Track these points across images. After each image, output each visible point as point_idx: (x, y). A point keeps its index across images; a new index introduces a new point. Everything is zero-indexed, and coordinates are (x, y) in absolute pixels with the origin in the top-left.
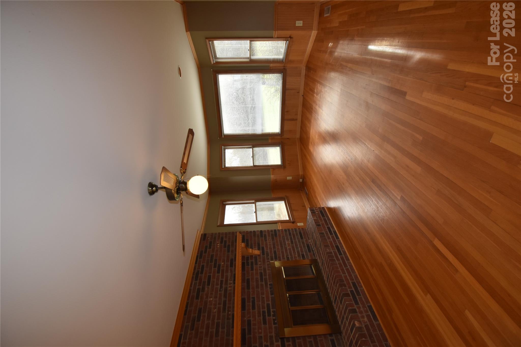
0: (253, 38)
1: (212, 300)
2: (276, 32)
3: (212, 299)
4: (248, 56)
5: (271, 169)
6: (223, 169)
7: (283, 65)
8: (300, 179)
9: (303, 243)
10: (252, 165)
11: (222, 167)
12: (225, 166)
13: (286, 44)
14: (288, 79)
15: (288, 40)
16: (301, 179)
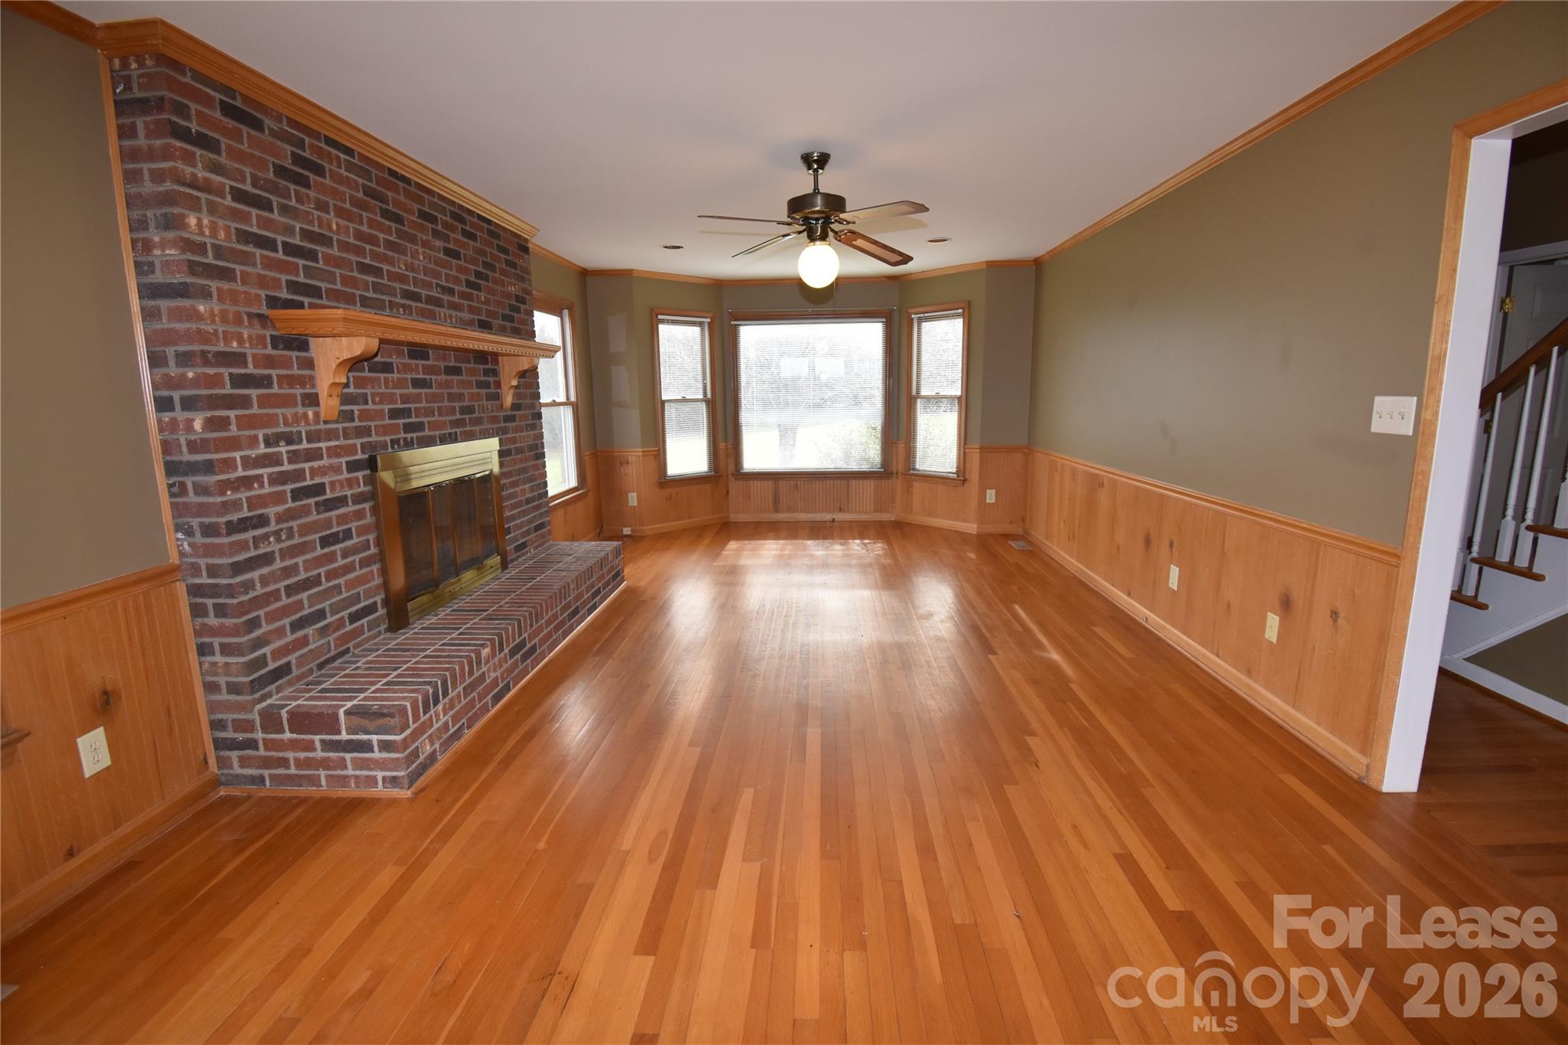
0: (965, 403)
1: (419, 260)
2: (978, 450)
3: (421, 257)
4: (924, 392)
5: (657, 449)
6: (654, 316)
7: (901, 470)
8: (629, 529)
9: (528, 533)
10: (664, 398)
11: (661, 314)
12: (663, 321)
13: (949, 473)
14: (869, 485)
15: (958, 476)
16: (632, 531)
